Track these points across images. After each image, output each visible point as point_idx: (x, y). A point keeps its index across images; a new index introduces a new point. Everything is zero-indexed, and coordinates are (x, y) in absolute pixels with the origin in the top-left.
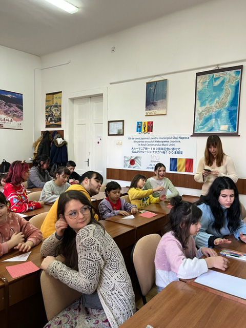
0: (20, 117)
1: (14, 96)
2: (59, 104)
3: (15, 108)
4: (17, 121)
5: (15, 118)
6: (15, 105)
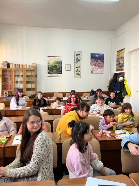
0: (102, 67)
1: (99, 56)
2: (123, 57)
3: (99, 62)
4: (100, 69)
5: (100, 67)
6: (100, 60)
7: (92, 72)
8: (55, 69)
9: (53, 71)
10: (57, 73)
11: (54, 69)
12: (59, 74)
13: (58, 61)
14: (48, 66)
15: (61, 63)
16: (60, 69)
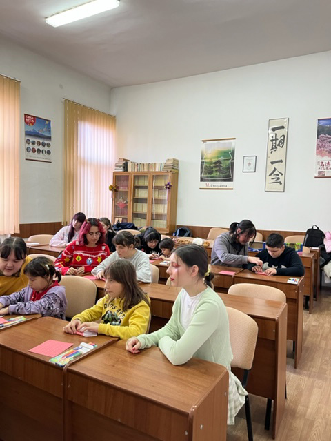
7: (320, 172)
8: (216, 171)
9: (212, 175)
10: (221, 180)
11: (214, 169)
12: (225, 181)
13: (225, 150)
14: (202, 163)
15: (233, 153)
16: (228, 168)
